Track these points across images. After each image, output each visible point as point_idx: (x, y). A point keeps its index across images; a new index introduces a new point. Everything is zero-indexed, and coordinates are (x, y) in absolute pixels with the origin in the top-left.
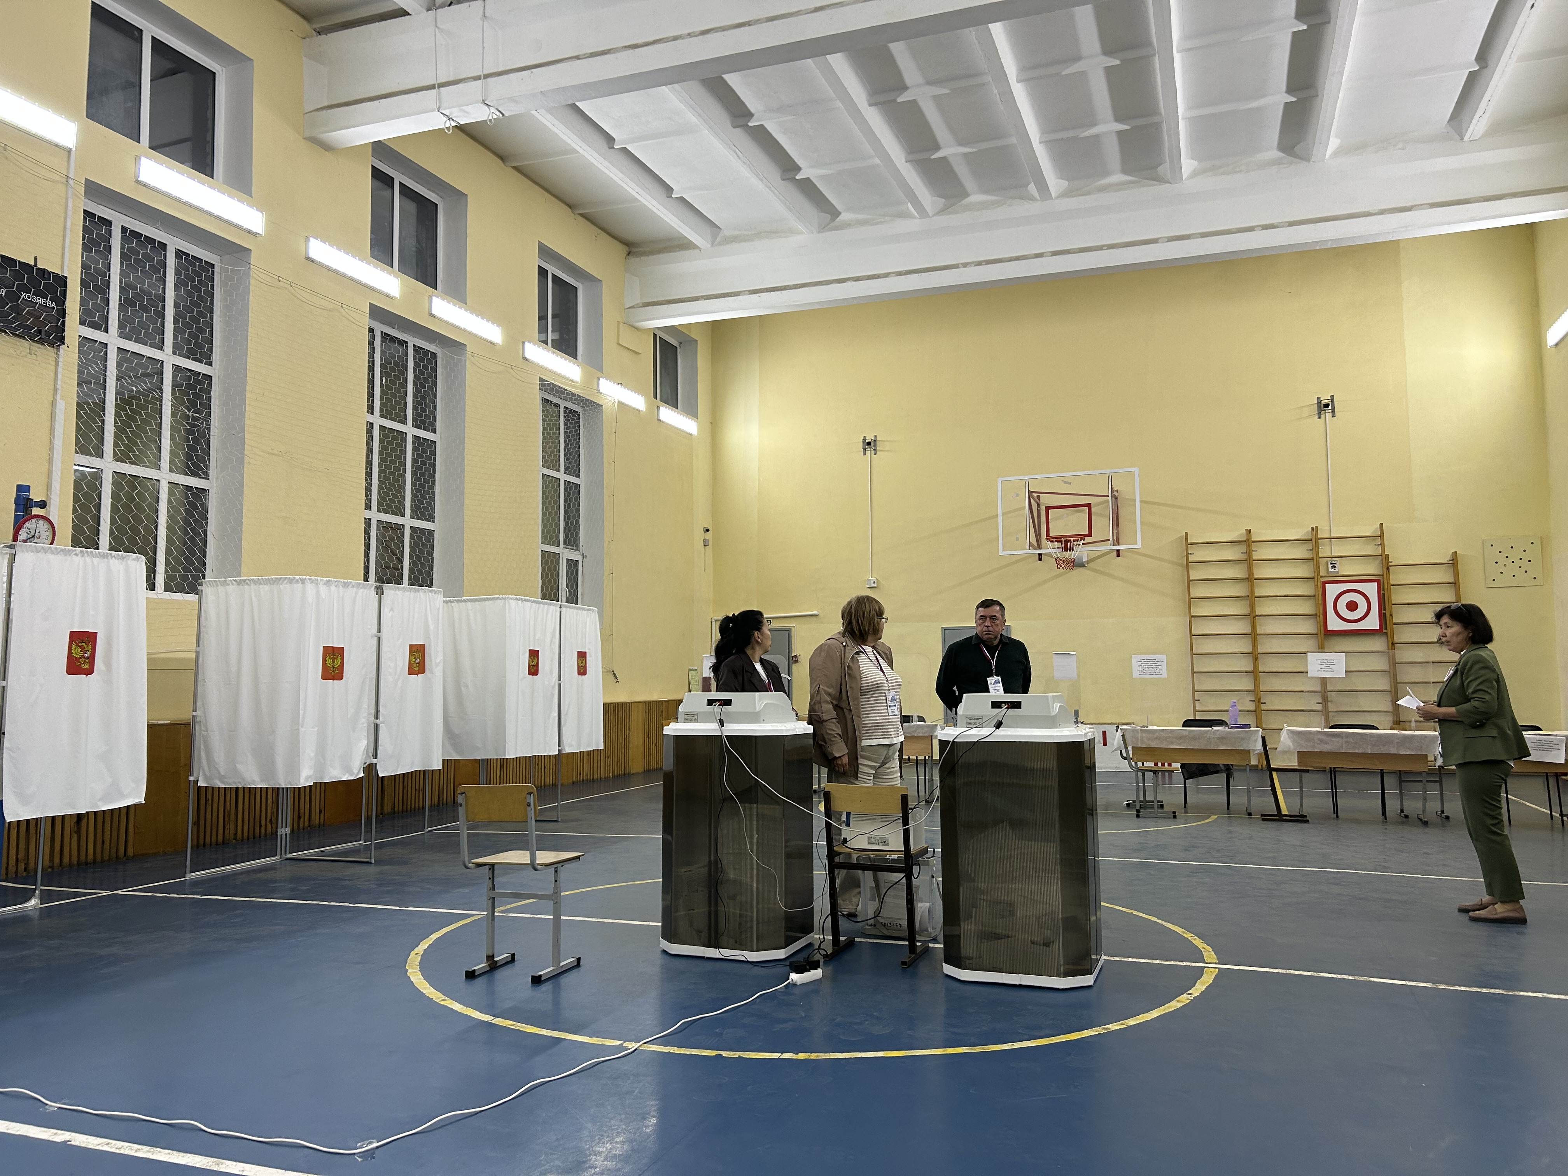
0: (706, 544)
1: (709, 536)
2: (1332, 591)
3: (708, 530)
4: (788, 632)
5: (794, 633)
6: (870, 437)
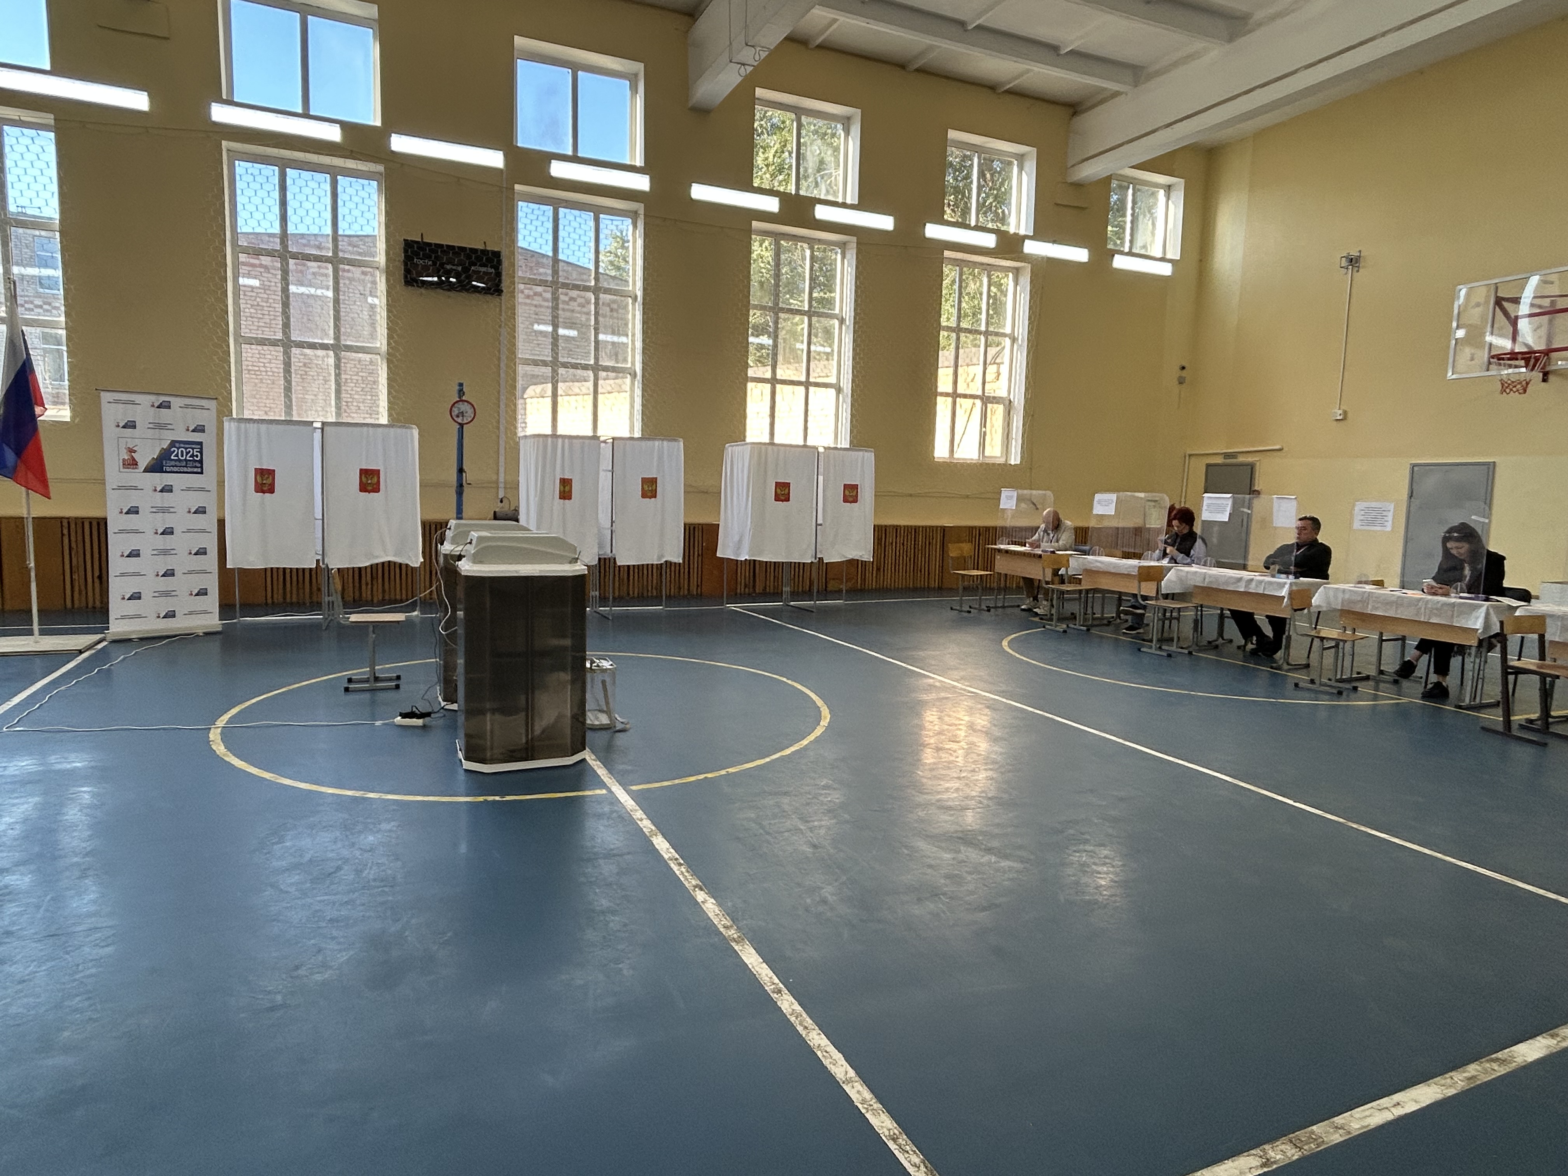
0: (1181, 381)
1: (1184, 373)
3: (1183, 368)
4: (1252, 467)
5: (1257, 468)
6: (1354, 253)
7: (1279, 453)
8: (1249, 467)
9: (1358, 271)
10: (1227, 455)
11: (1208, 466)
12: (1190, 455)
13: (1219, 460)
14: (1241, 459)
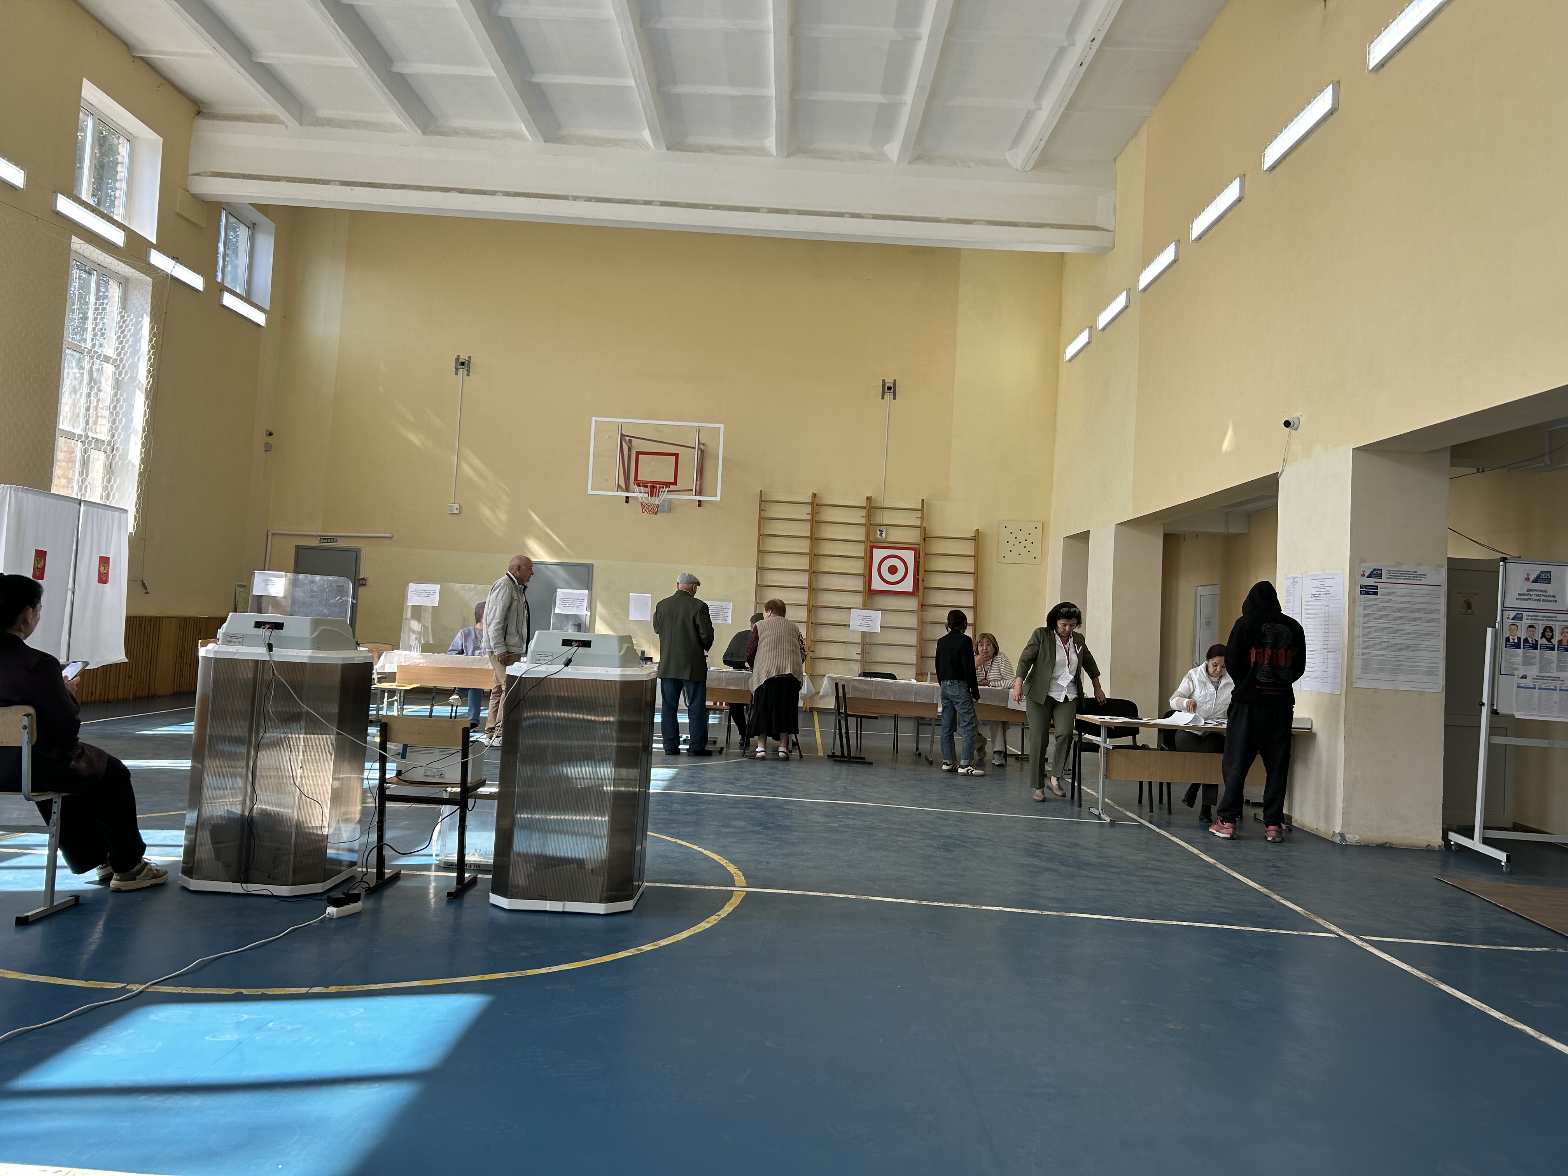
0: (268, 448)
1: (271, 440)
2: (878, 554)
4: (356, 553)
5: (363, 555)
6: (464, 357)
7: (387, 541)
8: (354, 554)
9: (468, 375)
10: (324, 539)
11: (298, 548)
12: (273, 534)
13: (315, 543)
14: (341, 544)
